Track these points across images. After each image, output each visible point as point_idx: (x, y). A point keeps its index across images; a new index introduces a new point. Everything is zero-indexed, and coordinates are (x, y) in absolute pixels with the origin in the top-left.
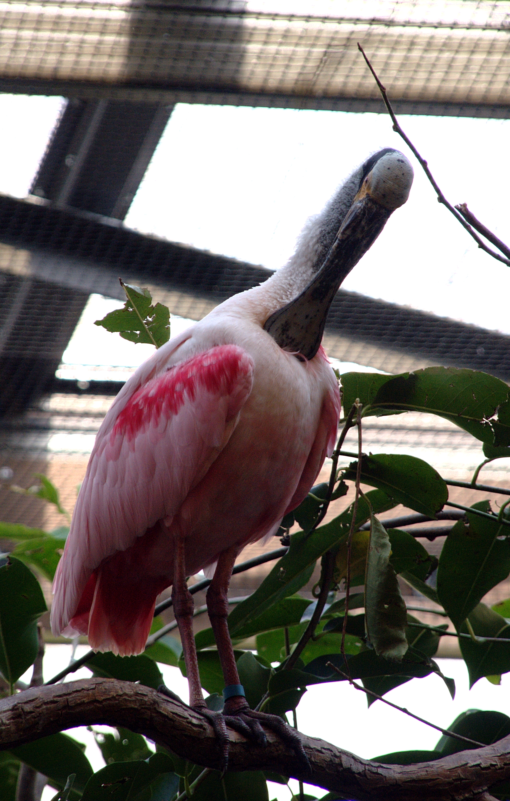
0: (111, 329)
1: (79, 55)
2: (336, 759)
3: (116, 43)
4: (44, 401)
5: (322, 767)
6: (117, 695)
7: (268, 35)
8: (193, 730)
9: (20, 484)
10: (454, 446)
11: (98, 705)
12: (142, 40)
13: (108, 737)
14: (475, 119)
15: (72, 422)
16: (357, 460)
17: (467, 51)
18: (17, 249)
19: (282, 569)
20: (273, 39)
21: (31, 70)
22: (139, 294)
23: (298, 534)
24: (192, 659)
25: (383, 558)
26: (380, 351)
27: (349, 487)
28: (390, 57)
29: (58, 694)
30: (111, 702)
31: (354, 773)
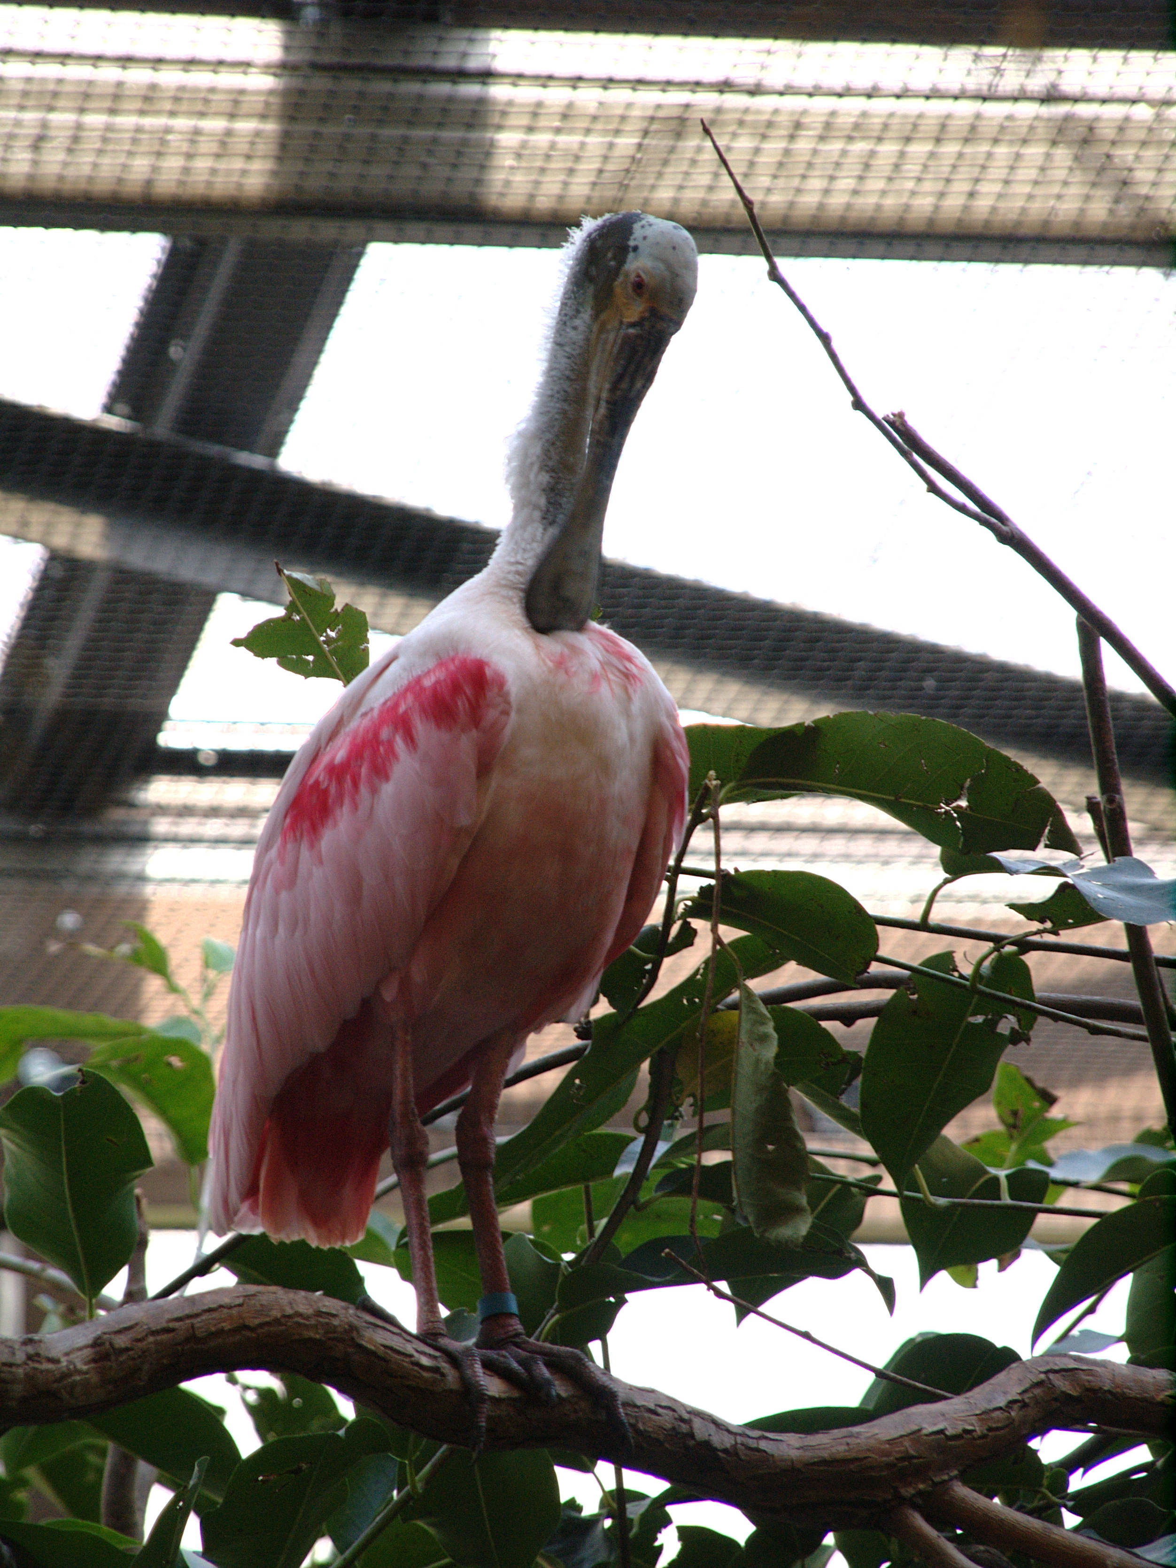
0: (262, 653)
1: (189, 156)
2: (683, 1426)
3: (258, 134)
4: (140, 789)
5: (657, 1440)
6: (284, 1316)
7: (535, 115)
8: (423, 1377)
9: (97, 940)
10: (882, 859)
11: (249, 1334)
12: (305, 128)
13: (266, 1394)
14: (914, 263)
15: (188, 827)
16: (713, 882)
17: (897, 138)
18: (84, 512)
19: (577, 1081)
20: (543, 122)
21: (103, 185)
22: (311, 589)
23: (607, 1018)
24: (423, 1247)
25: (764, 1061)
26: (747, 688)
27: (699, 931)
28: (757, 151)
29: (176, 1315)
30: (272, 1329)
31: (715, 1449)
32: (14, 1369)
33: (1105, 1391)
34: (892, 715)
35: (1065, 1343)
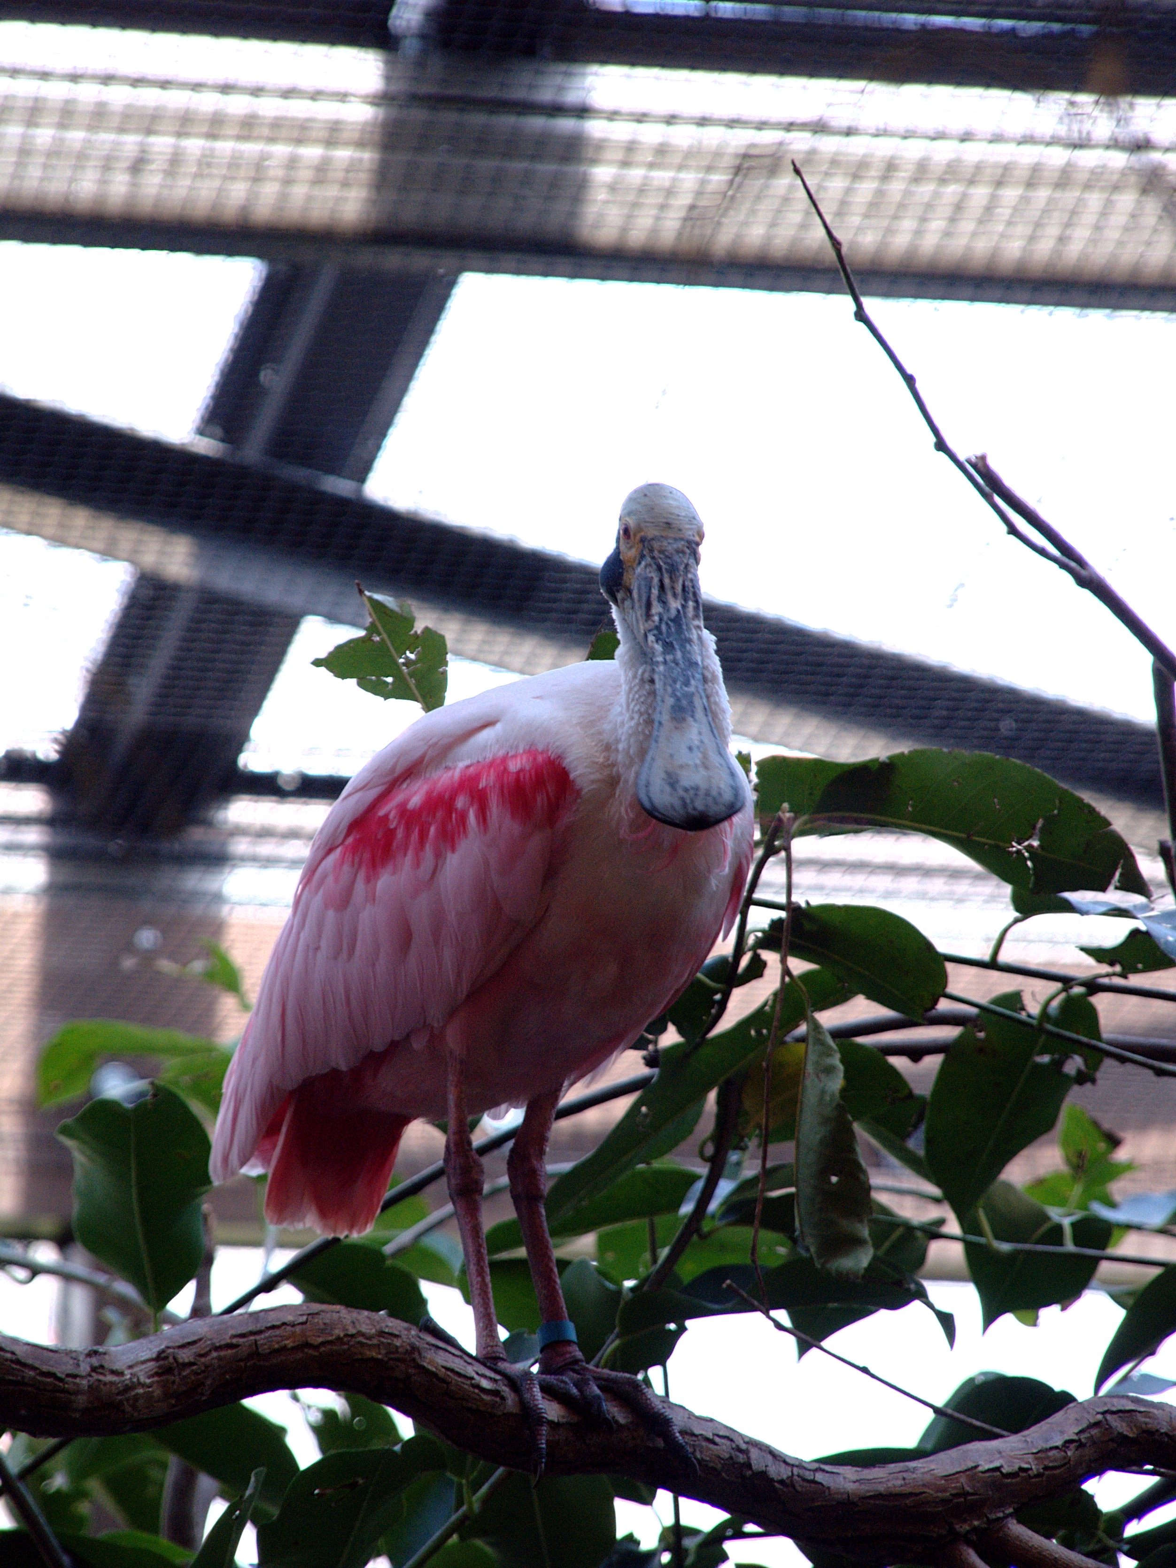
0: (342, 674)
1: (287, 182)
2: (741, 1456)
3: (353, 163)
4: (219, 808)
5: (714, 1469)
6: (346, 1335)
7: (629, 151)
8: (483, 1399)
9: (172, 956)
10: (956, 898)
11: (311, 1352)
12: (402, 157)
13: (329, 1415)
14: (1002, 306)
15: (266, 848)
16: (783, 914)
17: (989, 182)
18: (173, 533)
19: (644, 1109)
20: (638, 157)
21: (200, 209)
22: (392, 611)
23: (676, 1047)
24: (481, 1273)
25: (829, 1093)
26: (824, 724)
27: (769, 963)
28: (849, 191)
29: (240, 1331)
30: (335, 1347)
31: (772, 1480)
32: (78, 1380)
33: (1162, 1434)
34: (965, 754)
35: (1126, 1385)
